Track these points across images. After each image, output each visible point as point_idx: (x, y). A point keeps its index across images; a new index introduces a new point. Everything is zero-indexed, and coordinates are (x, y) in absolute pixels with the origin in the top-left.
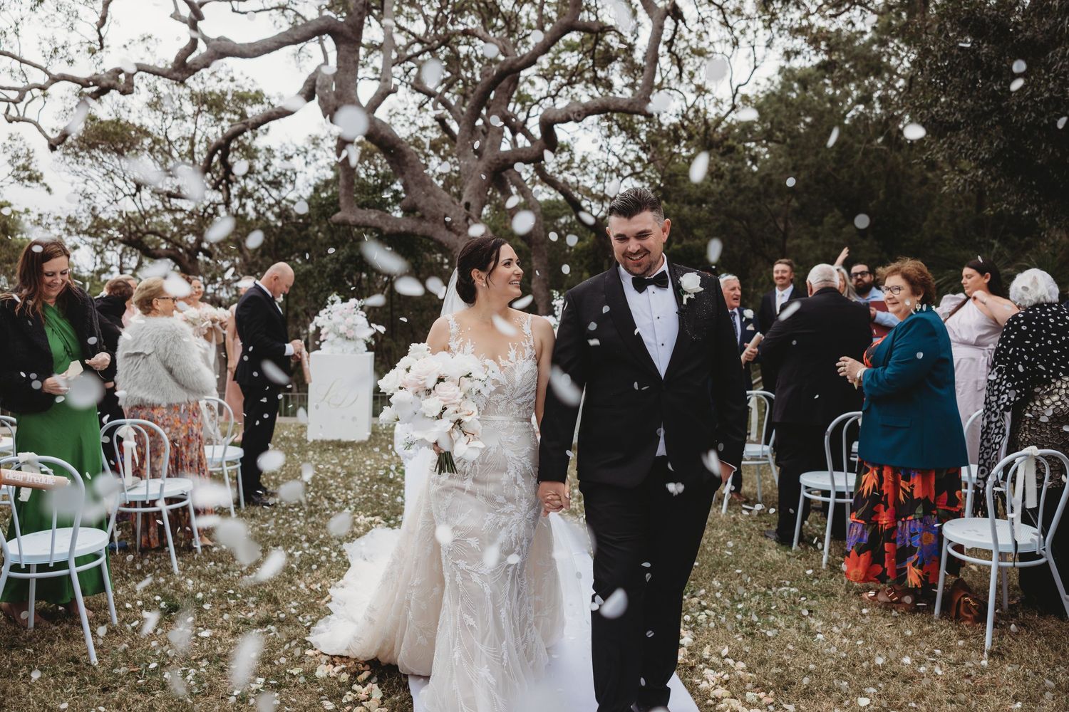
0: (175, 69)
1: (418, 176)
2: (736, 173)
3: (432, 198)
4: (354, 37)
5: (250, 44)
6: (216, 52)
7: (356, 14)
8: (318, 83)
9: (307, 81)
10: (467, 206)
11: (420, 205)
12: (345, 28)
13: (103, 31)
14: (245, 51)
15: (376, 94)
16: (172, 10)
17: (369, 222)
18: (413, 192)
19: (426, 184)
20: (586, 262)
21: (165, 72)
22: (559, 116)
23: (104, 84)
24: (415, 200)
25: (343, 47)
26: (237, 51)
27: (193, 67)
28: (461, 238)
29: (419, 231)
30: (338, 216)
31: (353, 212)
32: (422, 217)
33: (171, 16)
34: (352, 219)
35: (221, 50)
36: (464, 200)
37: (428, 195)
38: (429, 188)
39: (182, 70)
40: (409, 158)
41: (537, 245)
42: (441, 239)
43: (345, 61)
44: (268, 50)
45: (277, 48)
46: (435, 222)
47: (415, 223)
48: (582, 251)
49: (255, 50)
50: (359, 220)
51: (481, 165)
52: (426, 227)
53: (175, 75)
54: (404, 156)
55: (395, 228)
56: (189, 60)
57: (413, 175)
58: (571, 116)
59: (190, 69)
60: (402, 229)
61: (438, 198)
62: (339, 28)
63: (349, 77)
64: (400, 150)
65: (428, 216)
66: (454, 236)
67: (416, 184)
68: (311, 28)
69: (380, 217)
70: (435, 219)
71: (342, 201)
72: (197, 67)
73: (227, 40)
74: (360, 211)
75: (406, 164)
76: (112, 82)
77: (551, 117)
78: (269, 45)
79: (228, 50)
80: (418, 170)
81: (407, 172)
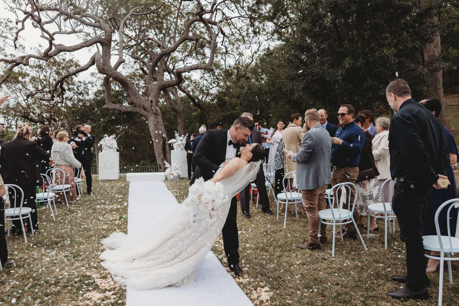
0: (44, 57)
2: (250, 86)
3: (138, 99)
4: (108, 44)
5: (71, 47)
7: (109, 36)
8: (96, 59)
9: (92, 58)
10: (152, 101)
11: (134, 102)
12: (105, 41)
13: (16, 42)
14: (69, 49)
15: (117, 63)
16: (41, 34)
17: (116, 108)
18: (132, 97)
19: (136, 95)
20: (197, 119)
21: (40, 57)
22: (182, 70)
23: (18, 62)
24: (133, 100)
25: (105, 47)
26: (66, 49)
27: (51, 55)
28: (149, 113)
29: (134, 111)
30: (105, 106)
31: (111, 105)
32: (135, 106)
33: (41, 36)
34: (110, 107)
35: (60, 49)
36: (150, 100)
37: (137, 98)
38: (137, 96)
39: (47, 56)
41: (179, 114)
42: (142, 114)
43: (105, 52)
44: (78, 49)
45: (81, 48)
46: (140, 108)
47: (133, 108)
48: (196, 116)
49: (73, 49)
50: (112, 108)
51: (156, 87)
52: (137, 110)
53: (44, 58)
54: (128, 85)
55: (126, 110)
56: (49, 53)
57: (132, 91)
58: (186, 70)
59: (50, 56)
60: (128, 110)
61: (141, 99)
62: (103, 41)
63: (107, 58)
64: (126, 83)
65: (137, 106)
66: (147, 112)
67: (133, 95)
68: (93, 41)
69: (120, 106)
70: (140, 107)
71: (106, 101)
72: (52, 55)
73: (62, 45)
74: (113, 104)
75: (129, 88)
76: (21, 61)
77: (180, 70)
78: (78, 47)
79: (63, 49)
80: (133, 89)
81: (129, 91)
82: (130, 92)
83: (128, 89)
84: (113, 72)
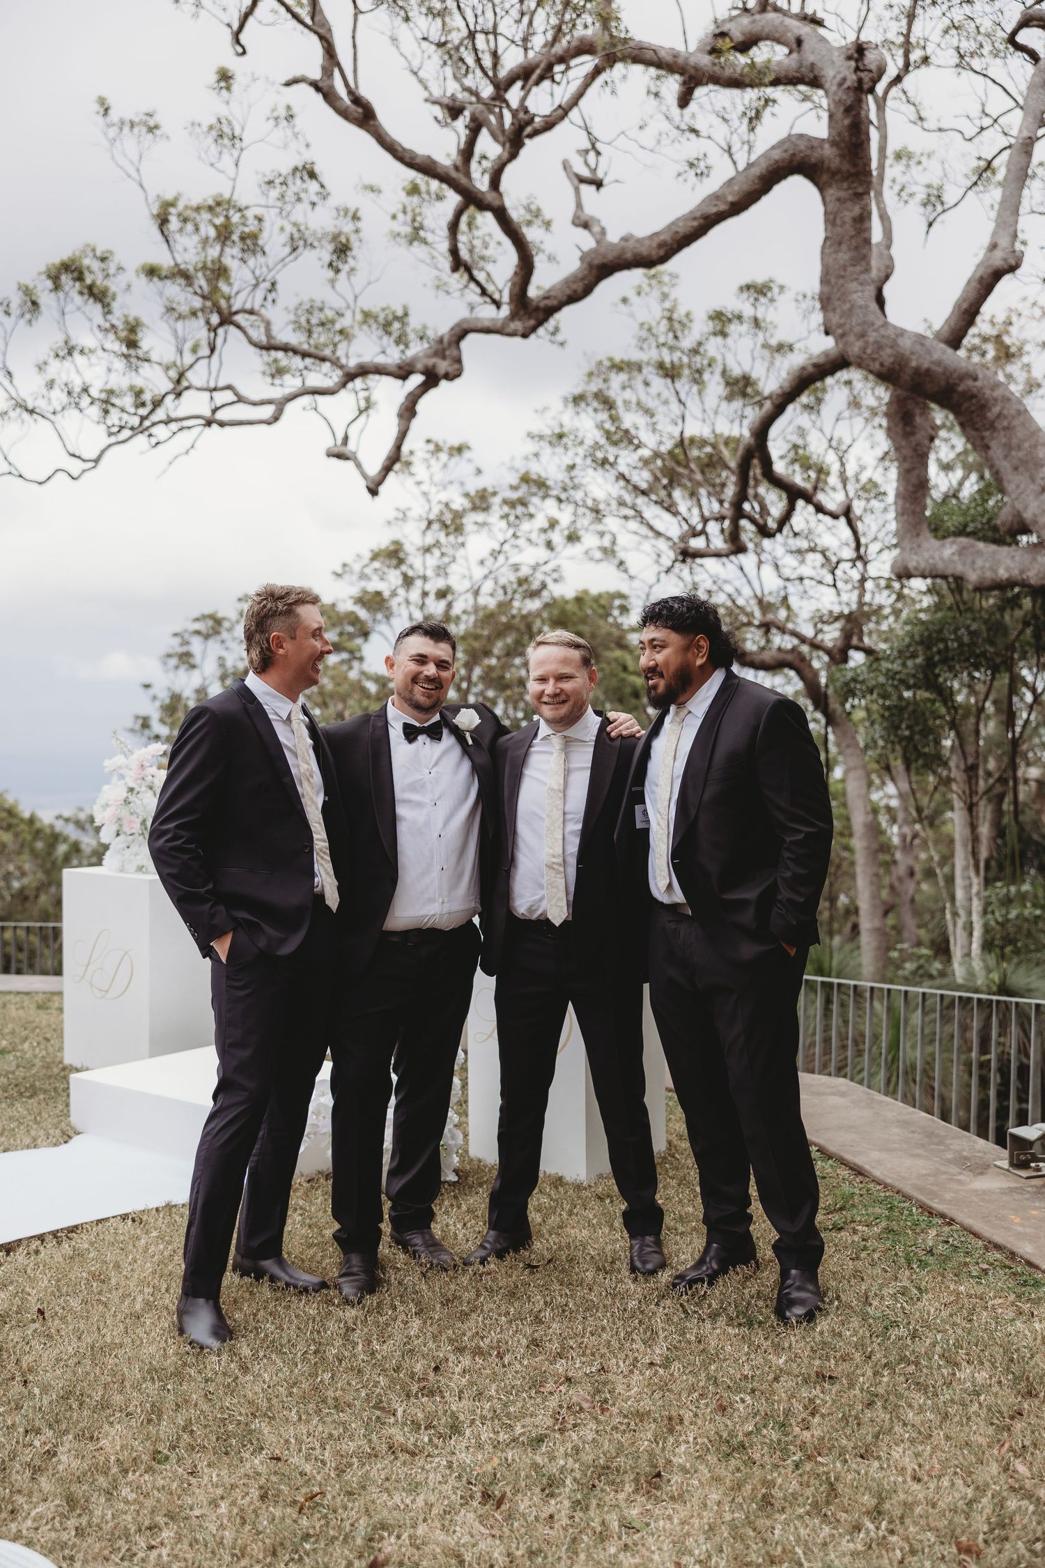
0: (513, 315)
1: (1019, 448)
4: (845, 166)
6: (591, 266)
11: (1028, 516)
12: (828, 151)
14: (644, 250)
17: (940, 566)
21: (499, 324)
24: (1019, 506)
26: (629, 256)
27: (542, 304)
35: (598, 261)
40: (996, 410)
43: (833, 223)
47: (1027, 558)
49: (660, 246)
53: (512, 326)
54: (984, 407)
55: (989, 575)
56: (533, 292)
57: (1008, 447)
59: (537, 309)
60: (1001, 573)
62: (821, 156)
63: (844, 256)
64: (971, 396)
67: (1016, 469)
68: (756, 171)
69: (961, 552)
71: (898, 527)
72: (549, 303)
74: (930, 544)
75: (992, 426)
76: (433, 361)
78: (683, 229)
79: (610, 257)
80: (1020, 433)
81: (993, 444)
82: (996, 451)
83: (987, 434)
84: (872, 336)
